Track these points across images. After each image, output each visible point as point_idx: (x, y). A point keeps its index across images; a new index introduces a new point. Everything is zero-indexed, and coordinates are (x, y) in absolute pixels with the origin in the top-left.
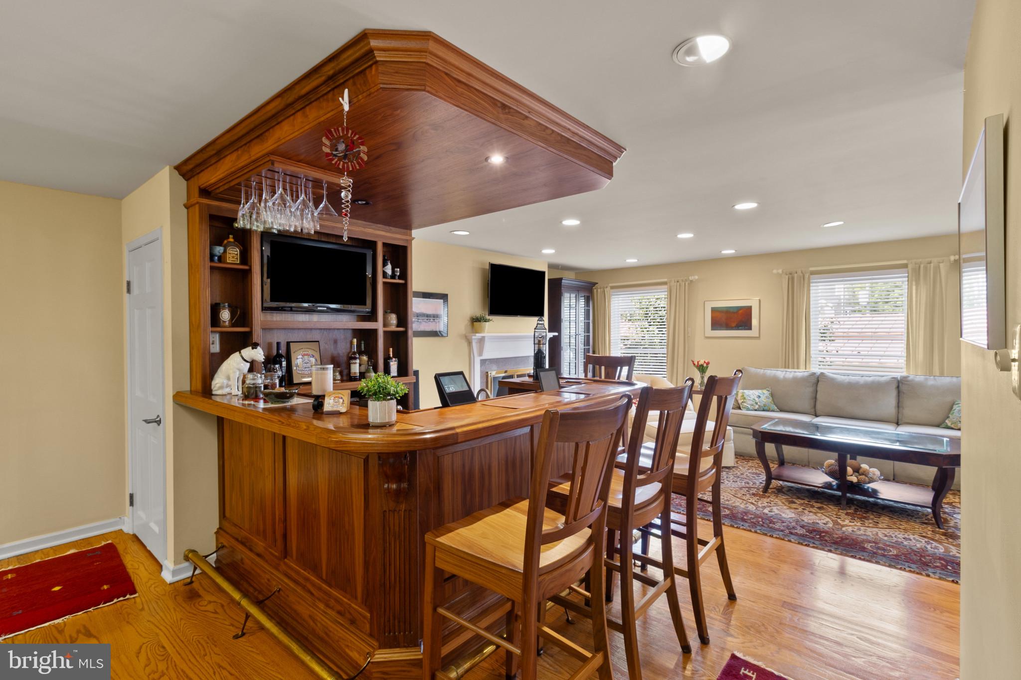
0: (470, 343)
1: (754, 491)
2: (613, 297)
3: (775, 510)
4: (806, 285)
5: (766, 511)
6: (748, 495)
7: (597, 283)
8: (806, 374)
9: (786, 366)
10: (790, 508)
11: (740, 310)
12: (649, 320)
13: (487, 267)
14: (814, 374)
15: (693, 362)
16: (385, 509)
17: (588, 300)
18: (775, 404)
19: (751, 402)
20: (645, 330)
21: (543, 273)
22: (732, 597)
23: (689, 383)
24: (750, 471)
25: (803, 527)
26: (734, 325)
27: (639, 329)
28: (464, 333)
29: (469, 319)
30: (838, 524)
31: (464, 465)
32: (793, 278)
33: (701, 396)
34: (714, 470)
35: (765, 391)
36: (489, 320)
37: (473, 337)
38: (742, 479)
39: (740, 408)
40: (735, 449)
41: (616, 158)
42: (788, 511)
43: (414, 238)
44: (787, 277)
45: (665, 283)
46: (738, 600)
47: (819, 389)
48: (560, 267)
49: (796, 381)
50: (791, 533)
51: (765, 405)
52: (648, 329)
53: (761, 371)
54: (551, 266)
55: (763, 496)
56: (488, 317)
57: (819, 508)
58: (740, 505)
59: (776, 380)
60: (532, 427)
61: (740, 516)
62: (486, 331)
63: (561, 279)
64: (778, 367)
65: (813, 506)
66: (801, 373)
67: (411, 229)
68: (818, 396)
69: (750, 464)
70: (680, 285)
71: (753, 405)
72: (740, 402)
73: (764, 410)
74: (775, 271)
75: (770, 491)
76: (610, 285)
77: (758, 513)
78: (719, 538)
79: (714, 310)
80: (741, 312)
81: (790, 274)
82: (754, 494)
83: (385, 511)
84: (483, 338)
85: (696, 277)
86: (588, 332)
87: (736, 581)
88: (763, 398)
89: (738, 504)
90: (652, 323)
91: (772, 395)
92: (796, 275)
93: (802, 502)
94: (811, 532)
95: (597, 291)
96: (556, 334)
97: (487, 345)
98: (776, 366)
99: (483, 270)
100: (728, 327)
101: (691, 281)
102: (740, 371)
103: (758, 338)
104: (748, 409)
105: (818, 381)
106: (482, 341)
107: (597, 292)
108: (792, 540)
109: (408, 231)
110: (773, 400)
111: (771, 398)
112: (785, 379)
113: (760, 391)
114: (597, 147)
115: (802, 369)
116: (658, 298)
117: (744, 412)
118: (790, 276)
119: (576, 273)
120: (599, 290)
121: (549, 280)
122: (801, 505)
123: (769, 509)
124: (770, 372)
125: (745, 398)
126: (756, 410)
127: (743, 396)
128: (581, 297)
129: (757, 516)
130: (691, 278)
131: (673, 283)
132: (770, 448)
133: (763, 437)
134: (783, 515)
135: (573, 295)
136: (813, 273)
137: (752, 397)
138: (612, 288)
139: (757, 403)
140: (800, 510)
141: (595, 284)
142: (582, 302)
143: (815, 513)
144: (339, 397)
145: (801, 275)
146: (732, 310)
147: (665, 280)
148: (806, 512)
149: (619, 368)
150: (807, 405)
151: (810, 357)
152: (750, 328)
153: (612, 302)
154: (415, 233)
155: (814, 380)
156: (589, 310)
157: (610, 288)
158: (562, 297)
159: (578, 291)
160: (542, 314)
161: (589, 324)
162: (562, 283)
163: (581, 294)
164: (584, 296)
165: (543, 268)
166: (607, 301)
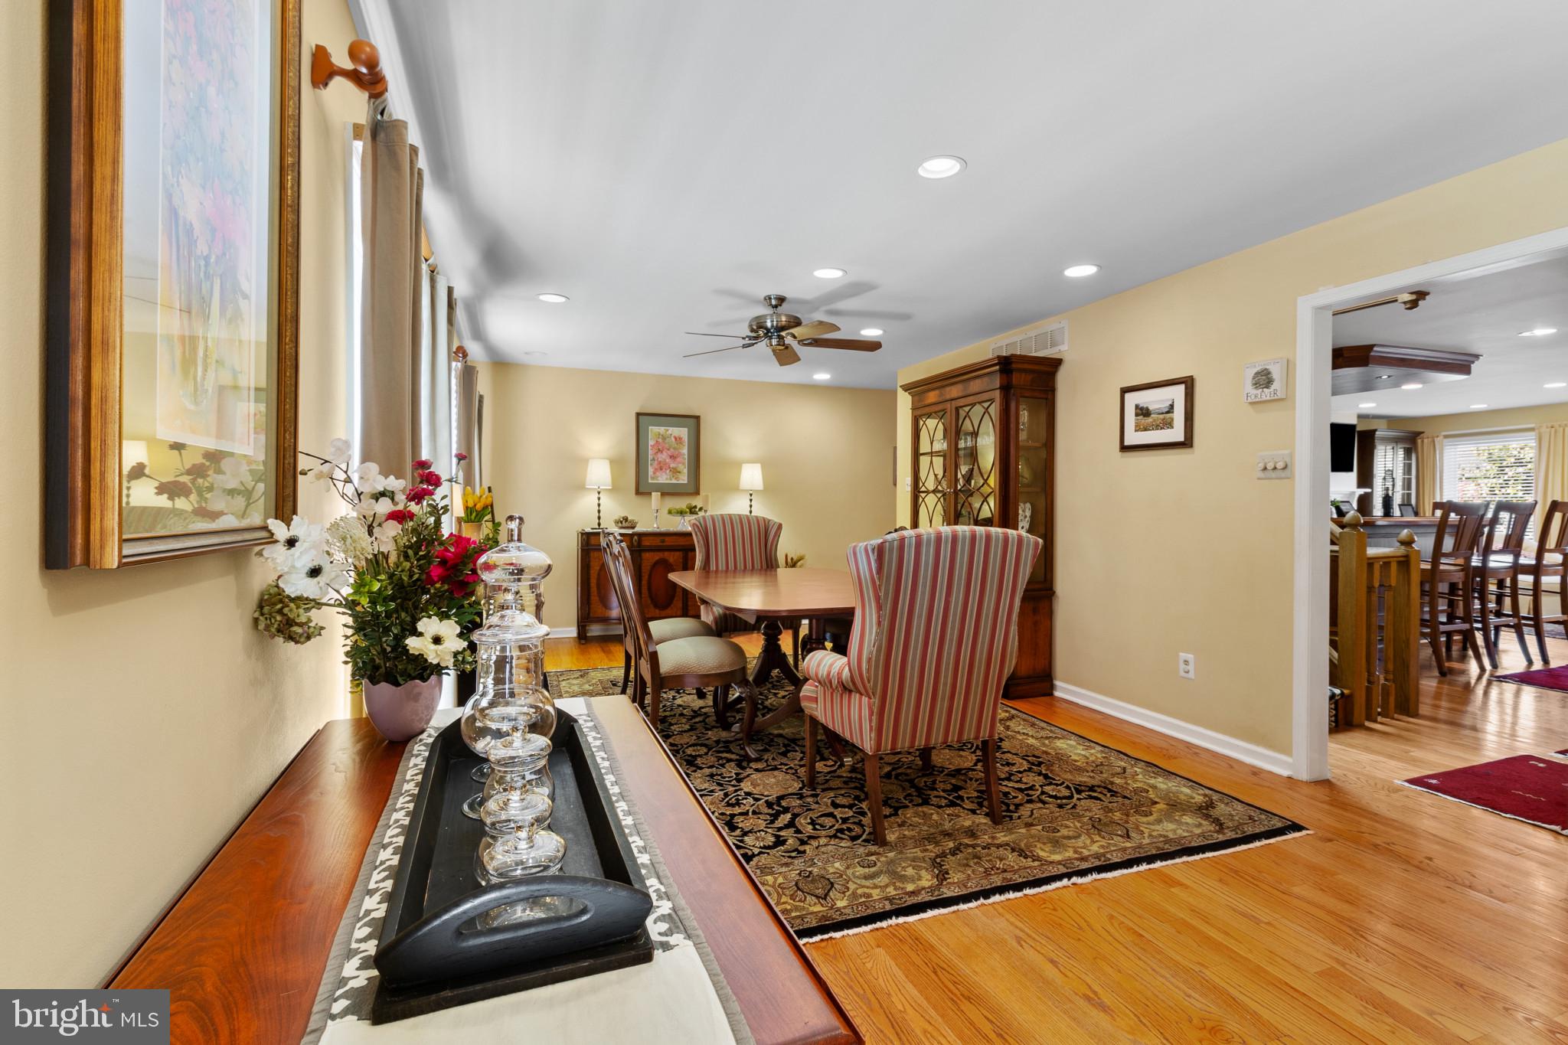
2: (1447, 447)
7: (1423, 433)
17: (1408, 453)
21: (1353, 427)
48: (1374, 417)
54: (1360, 417)
63: (1375, 431)
70: (1552, 430)
76: (1443, 433)
86: (1409, 488)
95: (1423, 441)
96: (1369, 490)
107: (1424, 444)
116: (1521, 446)
119: (1388, 421)
120: (1426, 441)
121: (1359, 432)
131: (1545, 428)
135: (1389, 447)
138: (1446, 437)
141: (1419, 433)
142: (1401, 453)
147: (1533, 425)
153: (1445, 454)
156: (1410, 465)
157: (1441, 438)
158: (1376, 451)
159: (1397, 442)
160: (1351, 470)
161: (1410, 480)
162: (1374, 434)
163: (1399, 446)
164: (1404, 448)
165: (1353, 421)
166: (1437, 452)
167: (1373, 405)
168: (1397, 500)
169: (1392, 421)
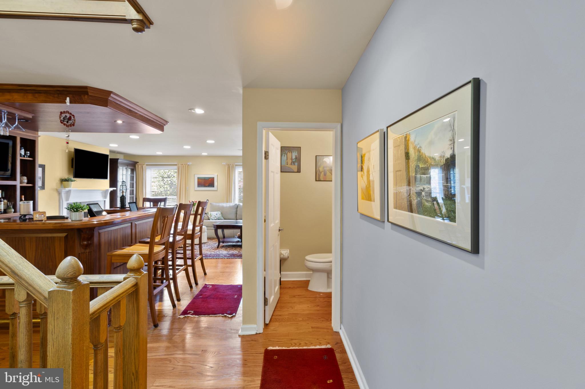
0: (59, 194)
1: (214, 248)
2: (147, 170)
3: (221, 252)
4: (234, 170)
5: (218, 253)
6: (212, 250)
7: (138, 162)
8: (234, 204)
9: (227, 202)
10: (226, 251)
11: (209, 179)
12: (164, 182)
13: (73, 150)
14: (236, 204)
15: (190, 201)
16: (79, 253)
17: (133, 171)
18: (222, 217)
19: (214, 217)
20: (162, 187)
21: (107, 156)
22: (205, 274)
23: (193, 203)
24: (213, 243)
25: (229, 254)
26: (207, 185)
27: (158, 187)
28: (56, 188)
29: (59, 180)
30: (239, 252)
31: (108, 237)
32: (229, 167)
33: (194, 216)
34: (200, 233)
35: (219, 212)
36: (74, 181)
37: (63, 190)
38: (210, 246)
39: (209, 219)
40: (207, 236)
41: (165, 125)
42: (225, 252)
43: (39, 136)
44: (227, 166)
45: (176, 165)
46: (207, 275)
47: (238, 210)
48: (116, 152)
49: (231, 207)
50: (225, 257)
51: (219, 218)
52: (164, 187)
53: (218, 204)
54: (111, 152)
55: (217, 249)
56: (73, 179)
57: (235, 249)
58: (209, 253)
59: (223, 207)
60: (132, 223)
61: (208, 255)
62: (72, 186)
63: (118, 159)
64: (224, 203)
65: (233, 249)
66: (232, 204)
67: (38, 131)
68: (237, 213)
69: (213, 241)
70: (183, 166)
71: (214, 218)
72: (209, 217)
73: (218, 220)
74: (223, 164)
75: (219, 247)
76: (146, 163)
77: (215, 254)
78: (201, 255)
79: (198, 178)
80: (210, 179)
81: (229, 165)
82: (214, 249)
83: (80, 253)
84: (70, 191)
85: (191, 163)
86: (133, 187)
87: (207, 271)
88: (218, 215)
89: (208, 253)
90: (166, 184)
91: (222, 213)
92: (230, 166)
93: (230, 248)
94: (231, 255)
95: (138, 166)
96: (115, 189)
97: (72, 195)
98: (223, 202)
99: (70, 152)
100: (205, 186)
101: (189, 165)
102: (208, 200)
103: (217, 191)
104: (212, 220)
105: (238, 207)
106: (69, 192)
108: (225, 258)
109: (36, 132)
110: (222, 215)
111: (221, 215)
112: (226, 207)
113: (217, 212)
114: (159, 122)
115: (233, 203)
116: (172, 171)
117: (211, 221)
118: (229, 166)
119: (124, 156)
120: (139, 166)
121: (110, 159)
122: (229, 249)
123: (219, 252)
124: (221, 204)
125: (211, 215)
126: (215, 220)
127: (210, 214)
128: (129, 169)
129: (214, 255)
130: (188, 163)
131: (180, 165)
132: (220, 231)
133: (218, 227)
134: (223, 253)
135: (124, 168)
136: (236, 165)
137: (214, 214)
138: (147, 165)
139: (216, 217)
140: (229, 250)
142: (129, 171)
143: (233, 251)
144: (41, 214)
145: (232, 166)
146: (206, 179)
147: (176, 163)
148: (231, 251)
149: (159, 203)
150: (233, 216)
151: (235, 198)
152: (214, 187)
153: (147, 173)
154: (40, 133)
155: (236, 207)
156: (133, 176)
157: (145, 165)
158: (118, 169)
159: (128, 166)
160: (106, 178)
161: (133, 184)
162: (118, 161)
163: (129, 167)
164: (131, 169)
165: (107, 153)
166: (144, 171)
167: (116, 145)
168: (128, 200)
169: (126, 155)
